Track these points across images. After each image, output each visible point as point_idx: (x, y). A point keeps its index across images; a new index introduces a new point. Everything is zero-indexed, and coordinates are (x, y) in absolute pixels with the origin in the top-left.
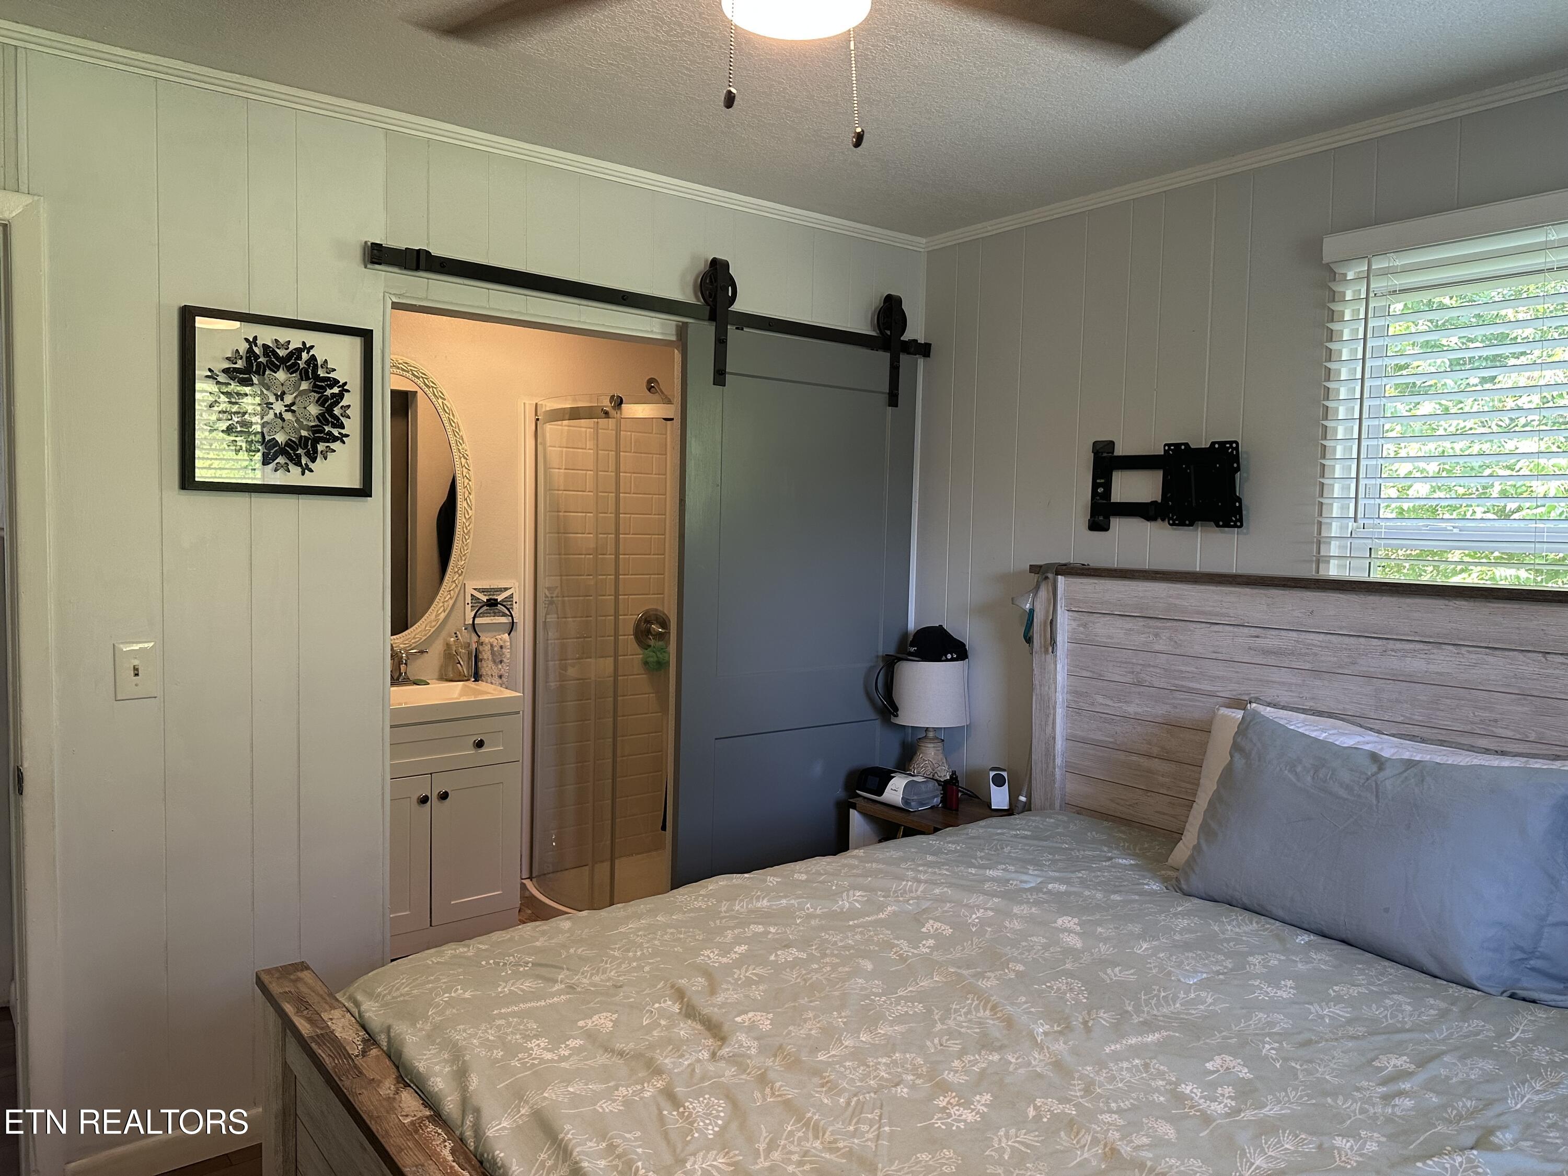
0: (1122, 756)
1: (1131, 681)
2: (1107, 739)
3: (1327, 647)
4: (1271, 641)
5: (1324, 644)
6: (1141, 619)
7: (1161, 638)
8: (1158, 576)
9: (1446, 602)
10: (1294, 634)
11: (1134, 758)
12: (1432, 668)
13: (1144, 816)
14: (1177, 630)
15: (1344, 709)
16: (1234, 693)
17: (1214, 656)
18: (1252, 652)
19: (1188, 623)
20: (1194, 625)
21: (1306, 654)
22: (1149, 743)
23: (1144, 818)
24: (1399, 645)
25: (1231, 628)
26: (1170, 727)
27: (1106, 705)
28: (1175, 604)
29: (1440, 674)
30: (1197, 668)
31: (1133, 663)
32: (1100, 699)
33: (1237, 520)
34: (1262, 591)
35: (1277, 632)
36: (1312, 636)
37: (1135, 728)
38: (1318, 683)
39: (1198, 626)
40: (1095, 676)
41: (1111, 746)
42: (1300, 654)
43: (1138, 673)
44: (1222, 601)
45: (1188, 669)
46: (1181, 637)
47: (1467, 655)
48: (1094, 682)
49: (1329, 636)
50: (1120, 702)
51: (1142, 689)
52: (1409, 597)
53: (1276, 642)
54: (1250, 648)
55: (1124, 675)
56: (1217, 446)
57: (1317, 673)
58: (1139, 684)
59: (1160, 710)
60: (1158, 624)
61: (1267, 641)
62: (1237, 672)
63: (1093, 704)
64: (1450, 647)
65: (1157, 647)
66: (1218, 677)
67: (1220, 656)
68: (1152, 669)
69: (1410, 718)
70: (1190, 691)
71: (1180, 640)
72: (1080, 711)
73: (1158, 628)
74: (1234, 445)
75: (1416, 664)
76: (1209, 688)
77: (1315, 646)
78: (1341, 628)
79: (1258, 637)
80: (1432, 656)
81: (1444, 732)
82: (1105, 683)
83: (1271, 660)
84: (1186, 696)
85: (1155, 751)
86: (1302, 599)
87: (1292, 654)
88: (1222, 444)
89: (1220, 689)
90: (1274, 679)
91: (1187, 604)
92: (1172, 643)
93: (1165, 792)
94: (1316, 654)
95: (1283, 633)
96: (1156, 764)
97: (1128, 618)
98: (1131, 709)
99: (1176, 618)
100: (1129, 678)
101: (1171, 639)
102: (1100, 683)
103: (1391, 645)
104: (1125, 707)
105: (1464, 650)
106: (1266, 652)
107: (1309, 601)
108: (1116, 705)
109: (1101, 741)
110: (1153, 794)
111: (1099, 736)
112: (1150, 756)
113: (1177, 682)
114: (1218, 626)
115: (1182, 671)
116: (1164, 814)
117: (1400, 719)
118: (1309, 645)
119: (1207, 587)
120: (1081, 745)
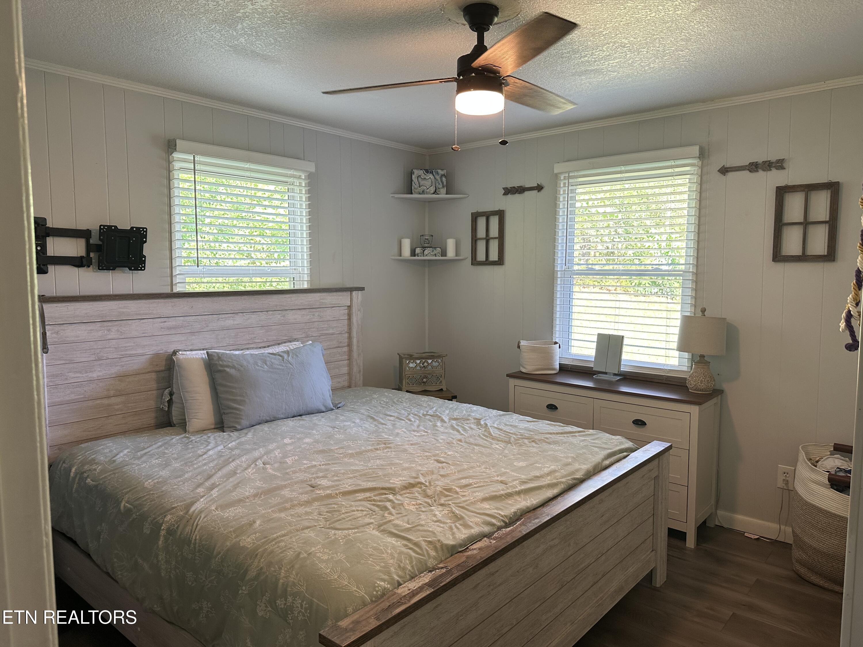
0: (90, 403)
1: (94, 359)
2: (79, 397)
3: (197, 321)
4: (171, 323)
5: (195, 320)
6: (99, 323)
7: (112, 332)
8: (117, 297)
9: (241, 297)
10: (182, 318)
11: (98, 402)
12: (236, 322)
13: (107, 431)
14: (121, 326)
15: (205, 346)
16: (155, 351)
17: (144, 335)
18: (163, 330)
19: (128, 321)
20: (131, 321)
21: (188, 326)
22: (108, 390)
23: (107, 432)
24: (223, 316)
25: (152, 320)
26: (120, 378)
27: (77, 377)
28: (123, 312)
29: (238, 324)
30: (134, 343)
31: (95, 349)
32: (71, 375)
33: (142, 267)
34: (169, 300)
35: (174, 318)
36: (190, 317)
37: (98, 385)
38: (193, 337)
39: (134, 321)
40: (67, 362)
41: (82, 400)
42: (185, 326)
43: (98, 353)
44: (149, 307)
45: (129, 345)
46: (124, 329)
47: (246, 316)
48: (67, 366)
49: (197, 316)
50: (86, 372)
51: (101, 362)
52: (229, 297)
53: (174, 323)
54: (162, 328)
55: (89, 357)
56: (135, 229)
57: (192, 333)
58: (99, 359)
59: (114, 370)
60: (110, 324)
61: (170, 323)
62: (156, 341)
63: (66, 379)
64: (241, 314)
65: (110, 337)
66: (146, 345)
67: (146, 335)
68: (107, 349)
69: (229, 344)
70: (130, 356)
71: (124, 330)
72: (57, 386)
73: (109, 326)
74: (145, 230)
75: (229, 322)
76: (141, 352)
77: (191, 322)
78: (204, 312)
79: (165, 322)
80: (235, 318)
81: (240, 346)
82: (75, 365)
83: (173, 332)
84: (129, 359)
85: (112, 393)
86: (188, 302)
87: (182, 327)
88: (138, 229)
89: (147, 351)
90: (174, 340)
91: (130, 311)
92: (119, 333)
93: (121, 413)
94: (192, 325)
95: (177, 318)
96: (113, 400)
97: (89, 324)
98: (95, 375)
99: (124, 319)
100: (93, 358)
101: (118, 331)
102: (71, 366)
103: (221, 316)
104: (90, 375)
105: (245, 314)
106: (169, 328)
107: (191, 302)
108: (84, 375)
109: (74, 400)
110: (112, 417)
111: (73, 397)
112: (109, 397)
113: (123, 353)
114: (144, 320)
115: (126, 347)
116: (120, 424)
117: (225, 345)
118: (189, 322)
119: (141, 301)
120: (60, 406)
